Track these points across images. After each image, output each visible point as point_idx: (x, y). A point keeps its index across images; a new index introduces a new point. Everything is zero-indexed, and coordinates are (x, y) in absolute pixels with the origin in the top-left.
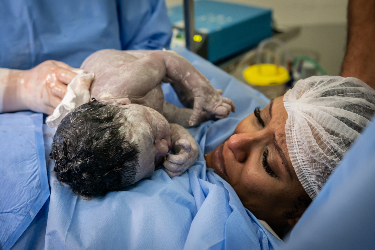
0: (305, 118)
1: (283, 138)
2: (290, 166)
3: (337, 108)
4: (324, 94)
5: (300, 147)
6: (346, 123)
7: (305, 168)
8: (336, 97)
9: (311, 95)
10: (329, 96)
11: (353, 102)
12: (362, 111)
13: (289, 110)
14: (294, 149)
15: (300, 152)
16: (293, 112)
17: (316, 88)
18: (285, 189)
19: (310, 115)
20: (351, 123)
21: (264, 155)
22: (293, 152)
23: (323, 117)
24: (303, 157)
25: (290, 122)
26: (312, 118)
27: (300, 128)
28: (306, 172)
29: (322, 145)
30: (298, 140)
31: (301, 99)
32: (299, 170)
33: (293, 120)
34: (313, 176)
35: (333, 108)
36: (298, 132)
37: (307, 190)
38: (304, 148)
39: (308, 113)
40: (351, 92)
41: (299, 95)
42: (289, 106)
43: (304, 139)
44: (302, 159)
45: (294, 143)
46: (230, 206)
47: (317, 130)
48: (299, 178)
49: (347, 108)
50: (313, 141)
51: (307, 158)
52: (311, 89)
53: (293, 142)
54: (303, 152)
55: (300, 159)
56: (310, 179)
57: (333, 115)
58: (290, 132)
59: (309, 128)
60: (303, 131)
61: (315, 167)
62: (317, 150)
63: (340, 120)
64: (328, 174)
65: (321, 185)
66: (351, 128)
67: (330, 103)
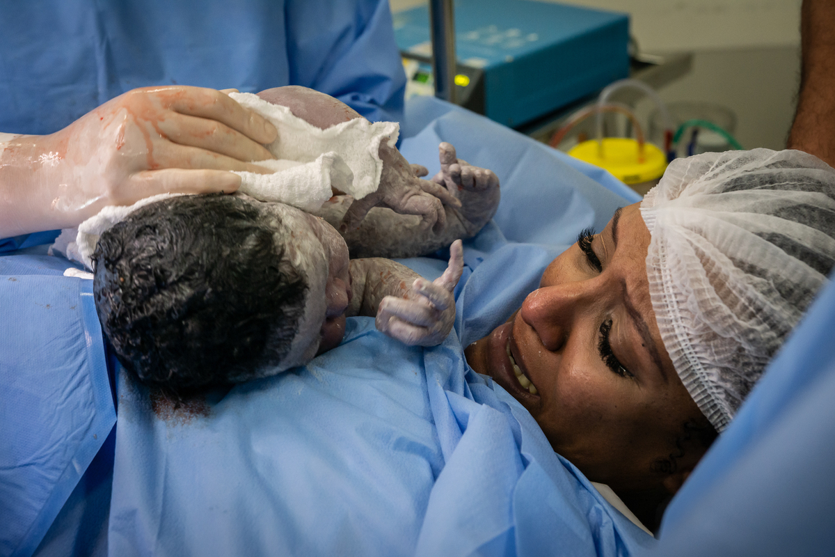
0: (688, 240)
1: (643, 288)
2: (661, 352)
3: (761, 215)
4: (729, 185)
5: (682, 306)
6: (781, 246)
7: (694, 355)
8: (757, 192)
9: (701, 190)
10: (742, 189)
11: (796, 200)
12: (817, 219)
13: (653, 227)
14: (669, 311)
15: (682, 318)
16: (662, 229)
17: (713, 173)
18: (652, 403)
19: (700, 232)
20: (792, 246)
21: (601, 330)
22: (666, 318)
23: (729, 236)
24: (688, 328)
25: (657, 252)
26: (704, 239)
27: (679, 262)
28: (696, 363)
29: (729, 298)
30: (676, 291)
31: (679, 200)
32: (681, 359)
33: (662, 247)
34: (714, 371)
35: (750, 214)
36: (675, 273)
37: (702, 406)
38: (690, 307)
39: (695, 227)
40: (791, 180)
41: (675, 191)
42: (652, 216)
43: (687, 285)
44: (688, 334)
45: (667, 298)
47: (716, 266)
48: (682, 378)
49: (783, 214)
50: (708, 289)
51: (697, 330)
52: (701, 177)
54: (689, 317)
55: (682, 335)
56: (707, 379)
57: (752, 229)
58: (657, 274)
59: (697, 260)
60: (685, 269)
61: (717, 350)
62: (717, 309)
63: (768, 240)
64: (746, 364)
65: (732, 390)
66: (792, 258)
67: (744, 206)
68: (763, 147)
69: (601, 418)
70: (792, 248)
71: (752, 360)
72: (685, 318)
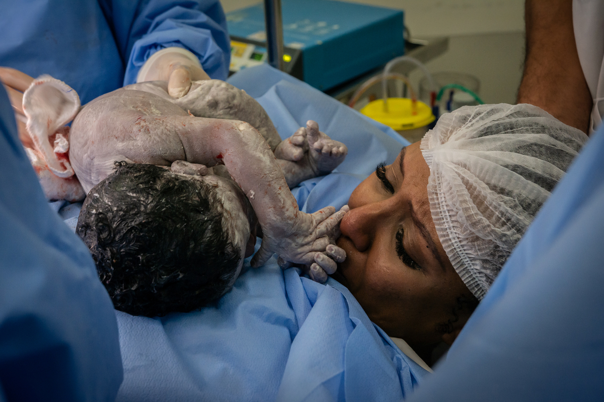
0: (456, 172)
1: (425, 207)
2: (439, 250)
3: (506, 152)
5: (454, 219)
6: (521, 174)
7: (463, 252)
8: (502, 136)
9: (464, 136)
10: (492, 135)
11: (529, 140)
13: (431, 163)
14: (444, 223)
15: (453, 227)
16: (438, 165)
17: (471, 123)
18: (435, 286)
19: (465, 166)
21: (397, 238)
22: (442, 227)
23: (485, 169)
24: (458, 234)
25: (434, 181)
26: (469, 172)
27: (451, 188)
28: (465, 257)
29: (487, 212)
30: (448, 209)
31: (448, 144)
32: (454, 255)
33: (438, 177)
34: (477, 262)
35: (499, 152)
36: (448, 196)
37: (469, 286)
38: (460, 220)
39: (461, 163)
40: (525, 126)
41: (445, 137)
42: (430, 155)
43: (458, 205)
44: (458, 238)
45: (443, 214)
46: (351, 320)
47: (477, 190)
48: (455, 268)
49: (521, 151)
50: (472, 207)
51: (465, 235)
52: (462, 127)
53: (441, 212)
54: (459, 226)
55: (454, 238)
56: (472, 268)
57: (501, 163)
58: (435, 197)
59: (464, 187)
60: (455, 193)
61: (479, 248)
62: (479, 221)
63: (512, 170)
64: (500, 257)
65: (491, 274)
66: (529, 182)
67: (494, 146)
69: (398, 298)
70: (529, 175)
71: (505, 254)
72: (455, 227)
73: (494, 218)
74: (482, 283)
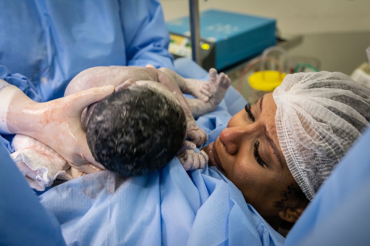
0: (293, 108)
1: (273, 129)
2: (281, 156)
3: (325, 98)
5: (290, 136)
6: (333, 112)
7: (295, 158)
8: (323, 89)
9: (299, 88)
10: (317, 88)
11: (340, 93)
12: (349, 101)
13: (278, 103)
14: (285, 139)
15: (290, 142)
16: (282, 104)
17: (304, 80)
18: (276, 178)
19: (299, 105)
20: (338, 112)
21: (255, 146)
22: (283, 141)
23: (311, 107)
24: (293, 146)
25: (280, 113)
26: (301, 108)
27: (289, 117)
28: (296, 161)
29: (311, 133)
30: (288, 130)
31: (289, 92)
32: (289, 159)
33: (282, 111)
34: (303, 164)
35: (320, 98)
36: (288, 122)
38: (294, 137)
39: (296, 103)
41: (288, 88)
42: (277, 98)
43: (293, 127)
44: (293, 149)
45: (284, 133)
47: (305, 119)
48: (289, 167)
49: (334, 98)
50: (301, 129)
51: (297, 147)
52: (299, 82)
54: (293, 141)
55: (290, 149)
56: (299, 168)
58: (280, 123)
59: (297, 117)
60: (292, 120)
61: (305, 155)
62: (305, 137)
63: (328, 109)
64: (317, 160)
67: (317, 94)
68: (325, 71)
69: (253, 184)
71: (320, 159)
72: (291, 142)
73: (315, 136)
74: (304, 177)
